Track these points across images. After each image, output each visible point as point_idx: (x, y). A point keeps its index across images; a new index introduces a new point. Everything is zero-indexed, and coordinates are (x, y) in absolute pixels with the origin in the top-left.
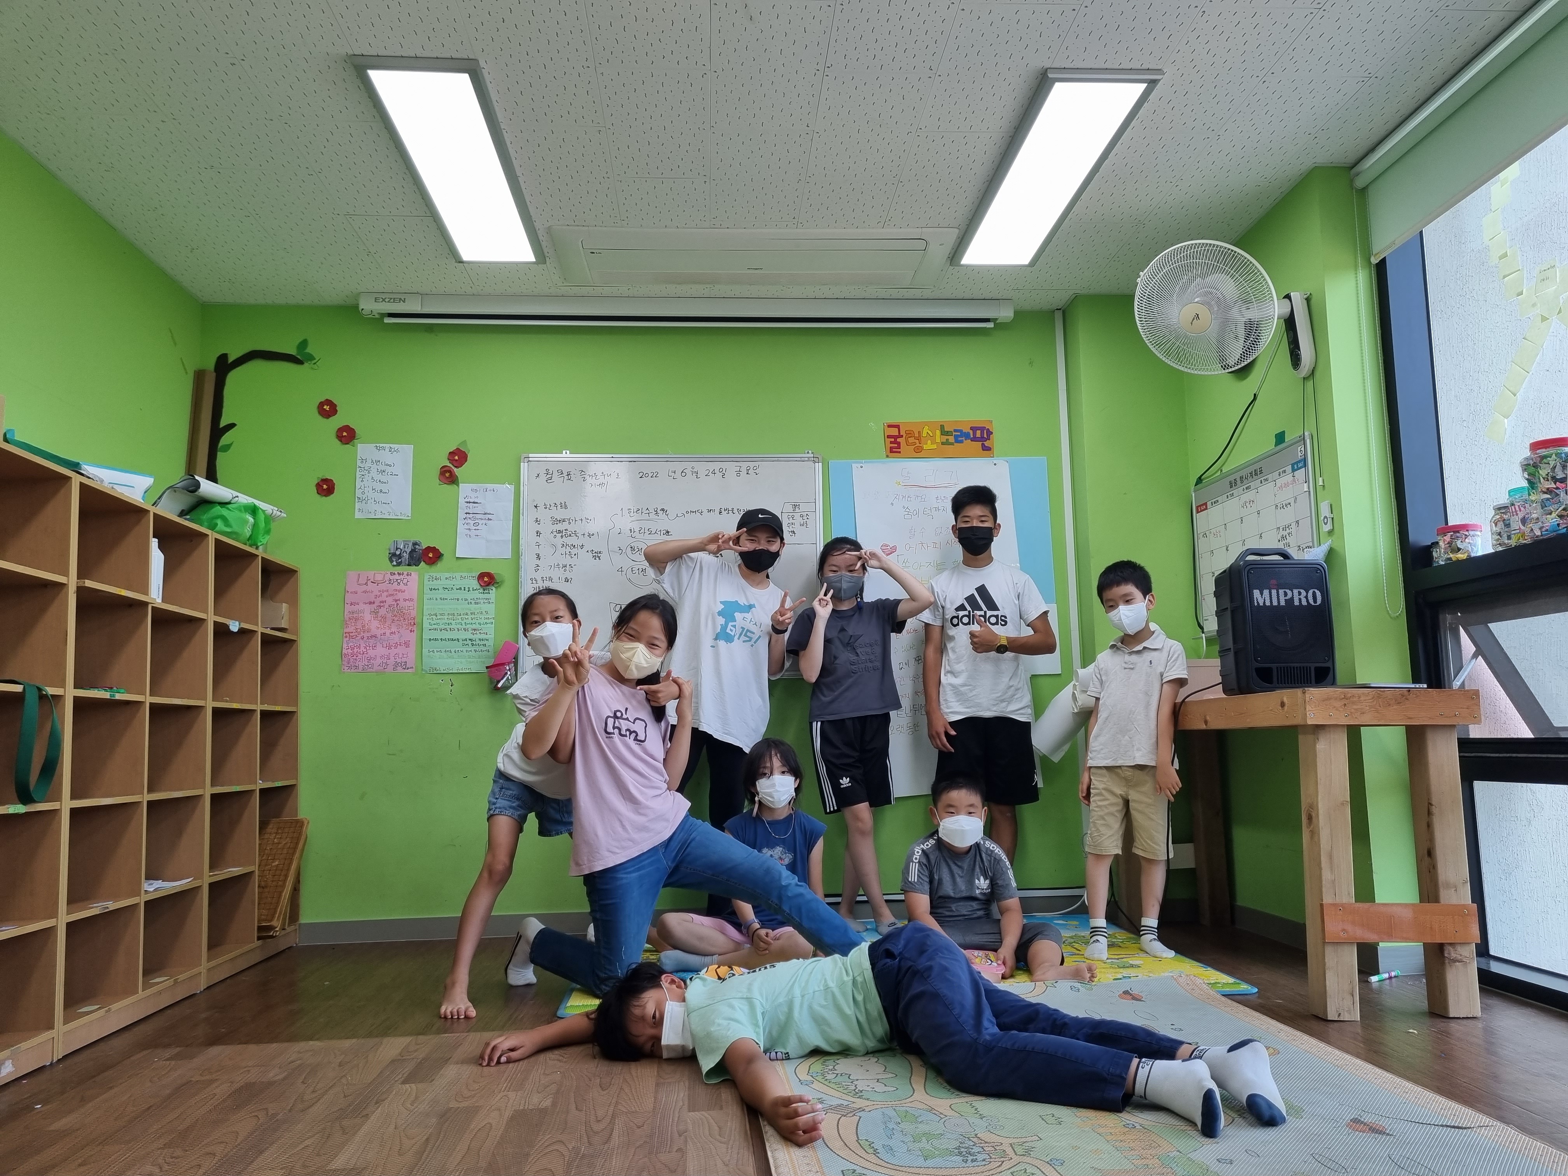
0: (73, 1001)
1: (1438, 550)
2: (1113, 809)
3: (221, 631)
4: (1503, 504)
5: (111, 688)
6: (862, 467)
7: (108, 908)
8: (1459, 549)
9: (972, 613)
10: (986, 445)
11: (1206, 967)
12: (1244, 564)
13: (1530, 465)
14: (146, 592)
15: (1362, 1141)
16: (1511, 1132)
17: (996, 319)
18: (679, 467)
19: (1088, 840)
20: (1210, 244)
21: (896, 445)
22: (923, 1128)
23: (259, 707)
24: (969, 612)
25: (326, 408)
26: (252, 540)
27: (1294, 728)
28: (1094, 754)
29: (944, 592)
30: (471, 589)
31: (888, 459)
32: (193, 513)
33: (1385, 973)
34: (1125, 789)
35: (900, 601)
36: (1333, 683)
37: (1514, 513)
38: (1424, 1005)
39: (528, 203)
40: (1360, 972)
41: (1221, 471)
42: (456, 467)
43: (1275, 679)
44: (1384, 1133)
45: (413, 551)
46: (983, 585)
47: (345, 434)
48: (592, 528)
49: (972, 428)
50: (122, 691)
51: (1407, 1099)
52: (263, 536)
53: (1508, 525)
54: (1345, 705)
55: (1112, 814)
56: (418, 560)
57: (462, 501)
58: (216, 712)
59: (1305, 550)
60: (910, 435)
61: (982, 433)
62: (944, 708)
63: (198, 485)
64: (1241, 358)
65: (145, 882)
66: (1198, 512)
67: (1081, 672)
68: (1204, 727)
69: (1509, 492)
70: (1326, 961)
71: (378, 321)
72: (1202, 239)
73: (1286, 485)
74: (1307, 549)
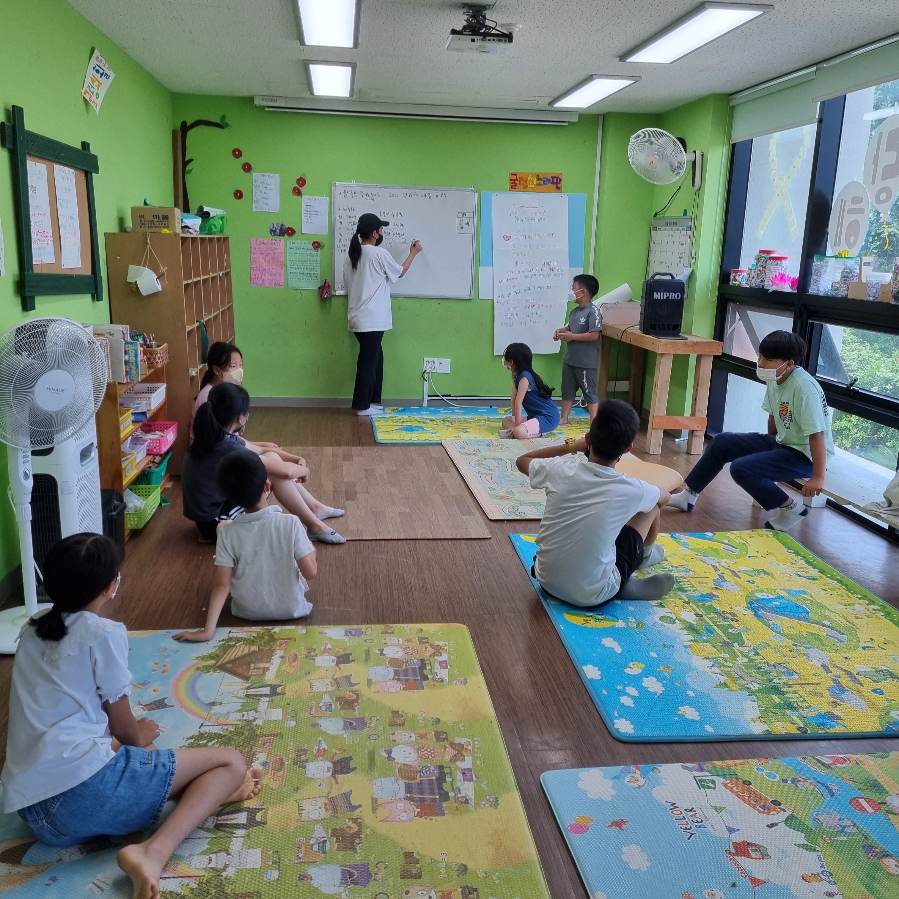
1: (731, 277)
4: (750, 268)
6: (497, 195)
8: (737, 280)
10: (558, 186)
12: (653, 281)
13: (758, 257)
17: (569, 121)
18: (408, 191)
21: (515, 185)
23: (227, 307)
25: (237, 153)
26: (221, 231)
27: (655, 353)
30: (309, 249)
31: (510, 192)
33: (682, 438)
37: (752, 274)
38: (685, 450)
41: (664, 215)
42: (300, 187)
43: (657, 328)
45: (281, 229)
47: (246, 167)
49: (552, 177)
56: (284, 233)
57: (304, 204)
60: (522, 180)
61: (557, 180)
66: (653, 230)
68: (630, 343)
70: (652, 435)
71: (263, 109)
73: (683, 235)
74: (686, 267)
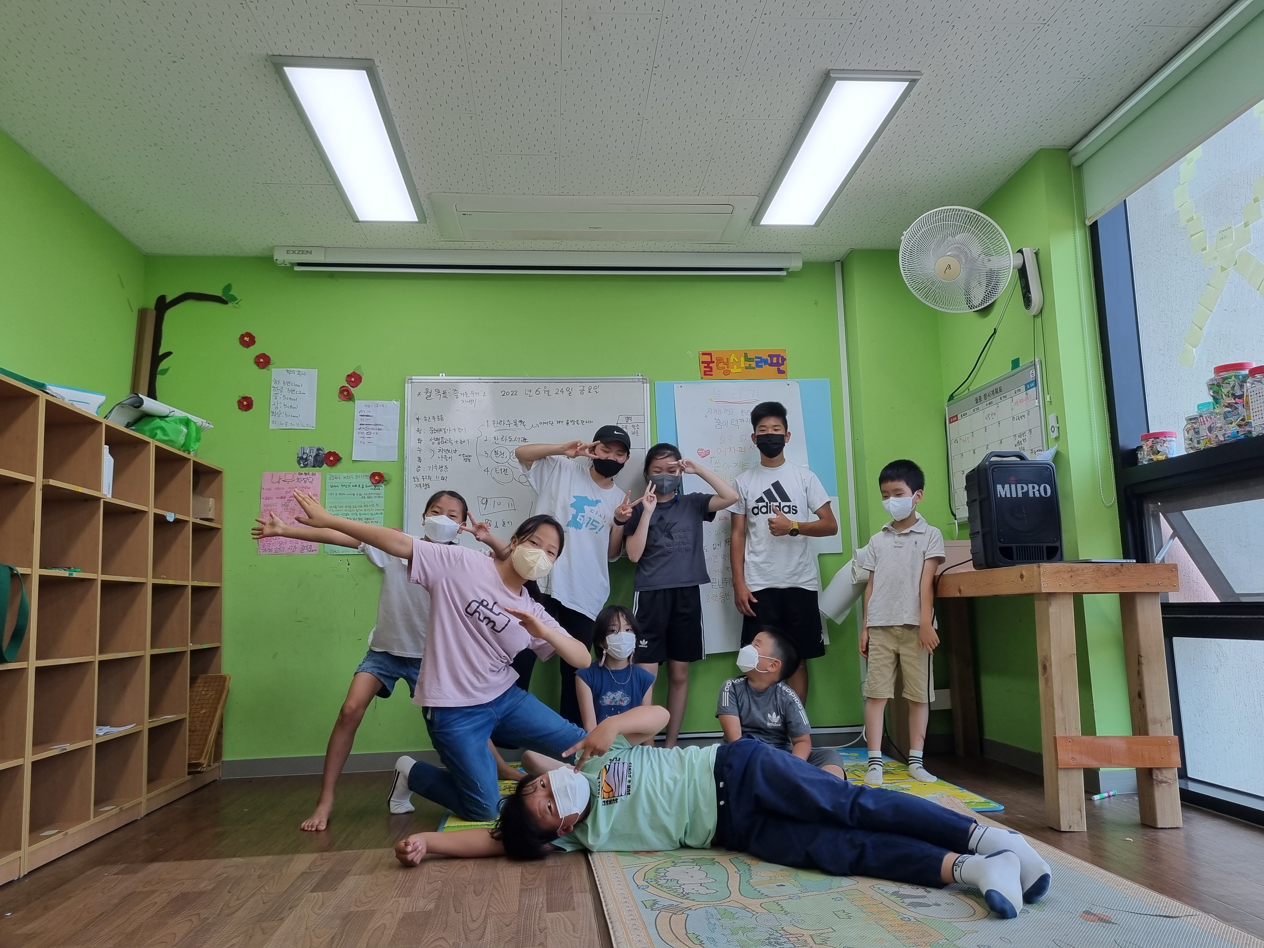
0: (36, 826)
1: (1142, 452)
2: (887, 662)
3: (160, 521)
4: (1193, 416)
5: (70, 568)
6: (681, 387)
7: (65, 749)
8: (1159, 452)
9: (769, 504)
10: (781, 369)
11: (962, 789)
12: (989, 464)
13: (1214, 384)
14: (99, 489)
15: (1093, 929)
16: (1211, 920)
17: (789, 268)
18: (534, 386)
19: (865, 686)
20: (959, 210)
21: (709, 369)
22: (738, 923)
23: (190, 583)
24: (767, 503)
25: (247, 339)
26: (185, 447)
27: (1032, 594)
28: (871, 616)
29: (746, 487)
30: (365, 486)
31: (702, 381)
32: (138, 425)
33: (1105, 792)
34: (896, 645)
35: (711, 496)
36: (1061, 559)
37: (1203, 423)
38: (1137, 818)
39: (413, 175)
40: (1086, 792)
41: (969, 390)
42: (352, 387)
43: (1015, 556)
44: (1110, 922)
45: (317, 455)
46: (778, 482)
47: (261, 360)
48: (464, 436)
49: (769, 356)
50: (78, 570)
51: (1127, 894)
52: (194, 443)
53: (1197, 433)
54: (1071, 576)
55: (886, 666)
56: (322, 463)
57: (357, 414)
58: (155, 587)
59: (1037, 453)
60: (720, 361)
61: (778, 360)
62: (748, 582)
63: (141, 402)
64: (984, 299)
65: (97, 728)
66: (950, 422)
67: (859, 551)
68: (958, 595)
69: (1198, 406)
70: (1059, 783)
71: (289, 269)
72: (952, 205)
73: (1021, 401)
74: (1039, 452)
